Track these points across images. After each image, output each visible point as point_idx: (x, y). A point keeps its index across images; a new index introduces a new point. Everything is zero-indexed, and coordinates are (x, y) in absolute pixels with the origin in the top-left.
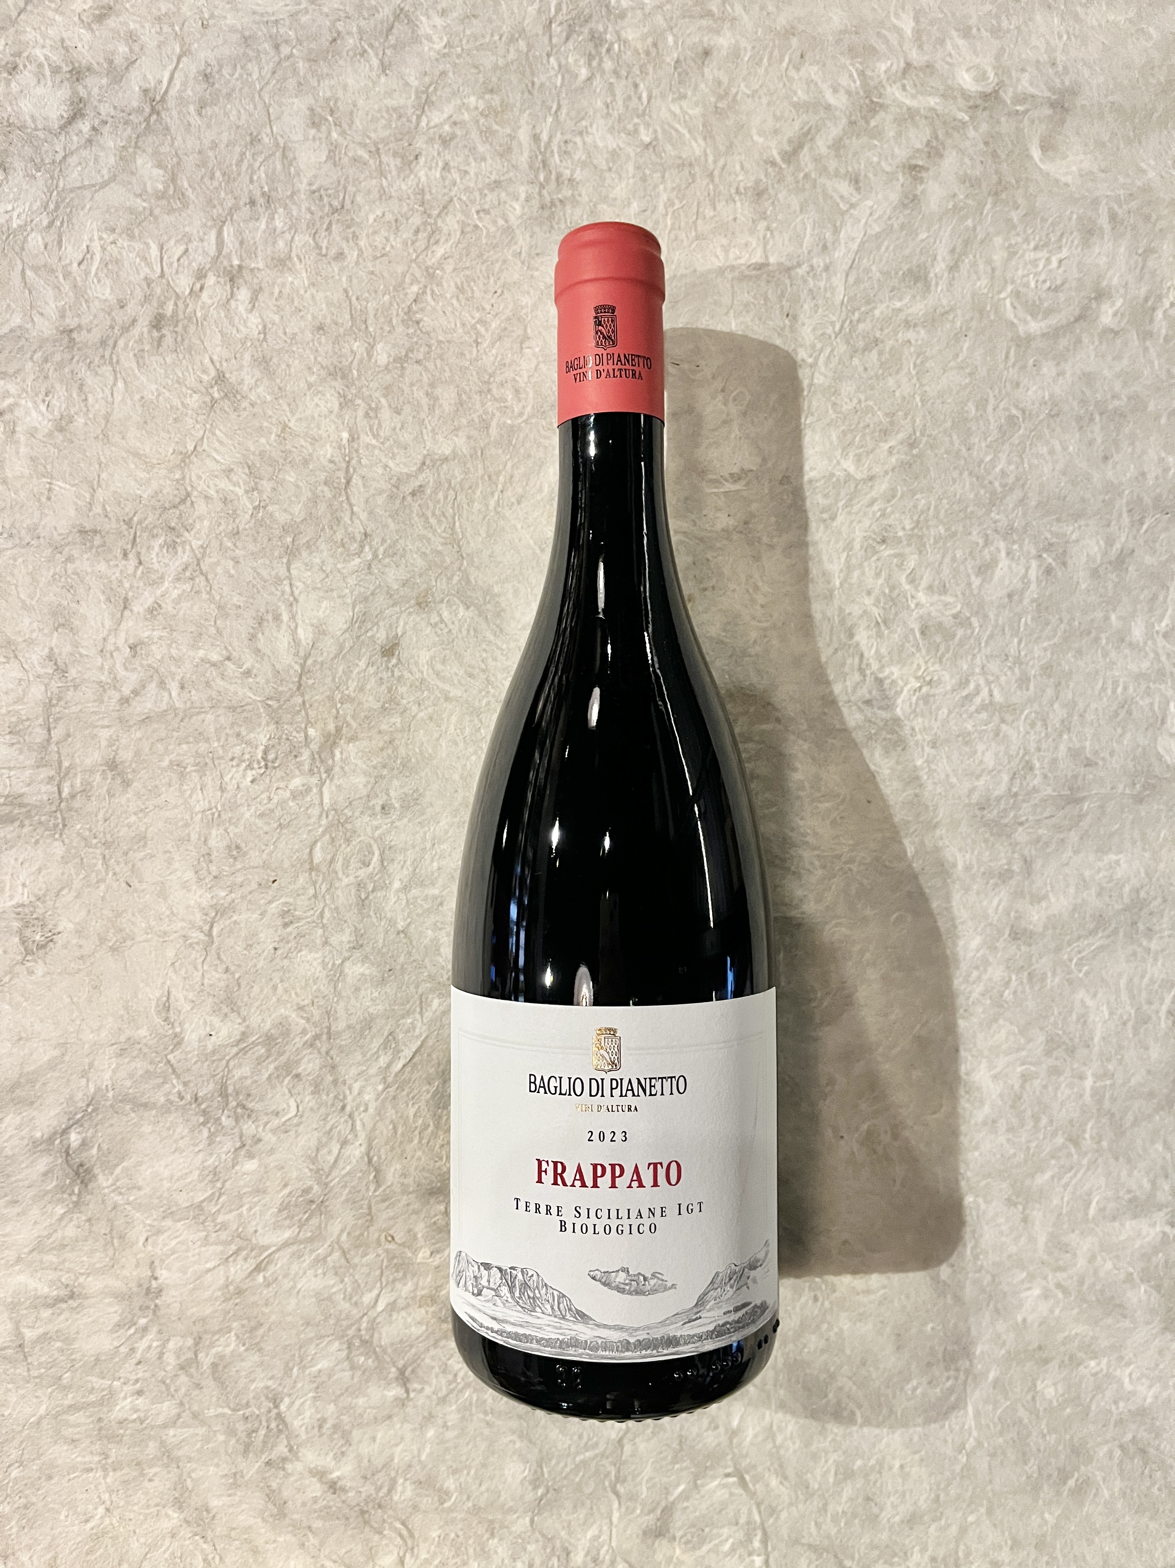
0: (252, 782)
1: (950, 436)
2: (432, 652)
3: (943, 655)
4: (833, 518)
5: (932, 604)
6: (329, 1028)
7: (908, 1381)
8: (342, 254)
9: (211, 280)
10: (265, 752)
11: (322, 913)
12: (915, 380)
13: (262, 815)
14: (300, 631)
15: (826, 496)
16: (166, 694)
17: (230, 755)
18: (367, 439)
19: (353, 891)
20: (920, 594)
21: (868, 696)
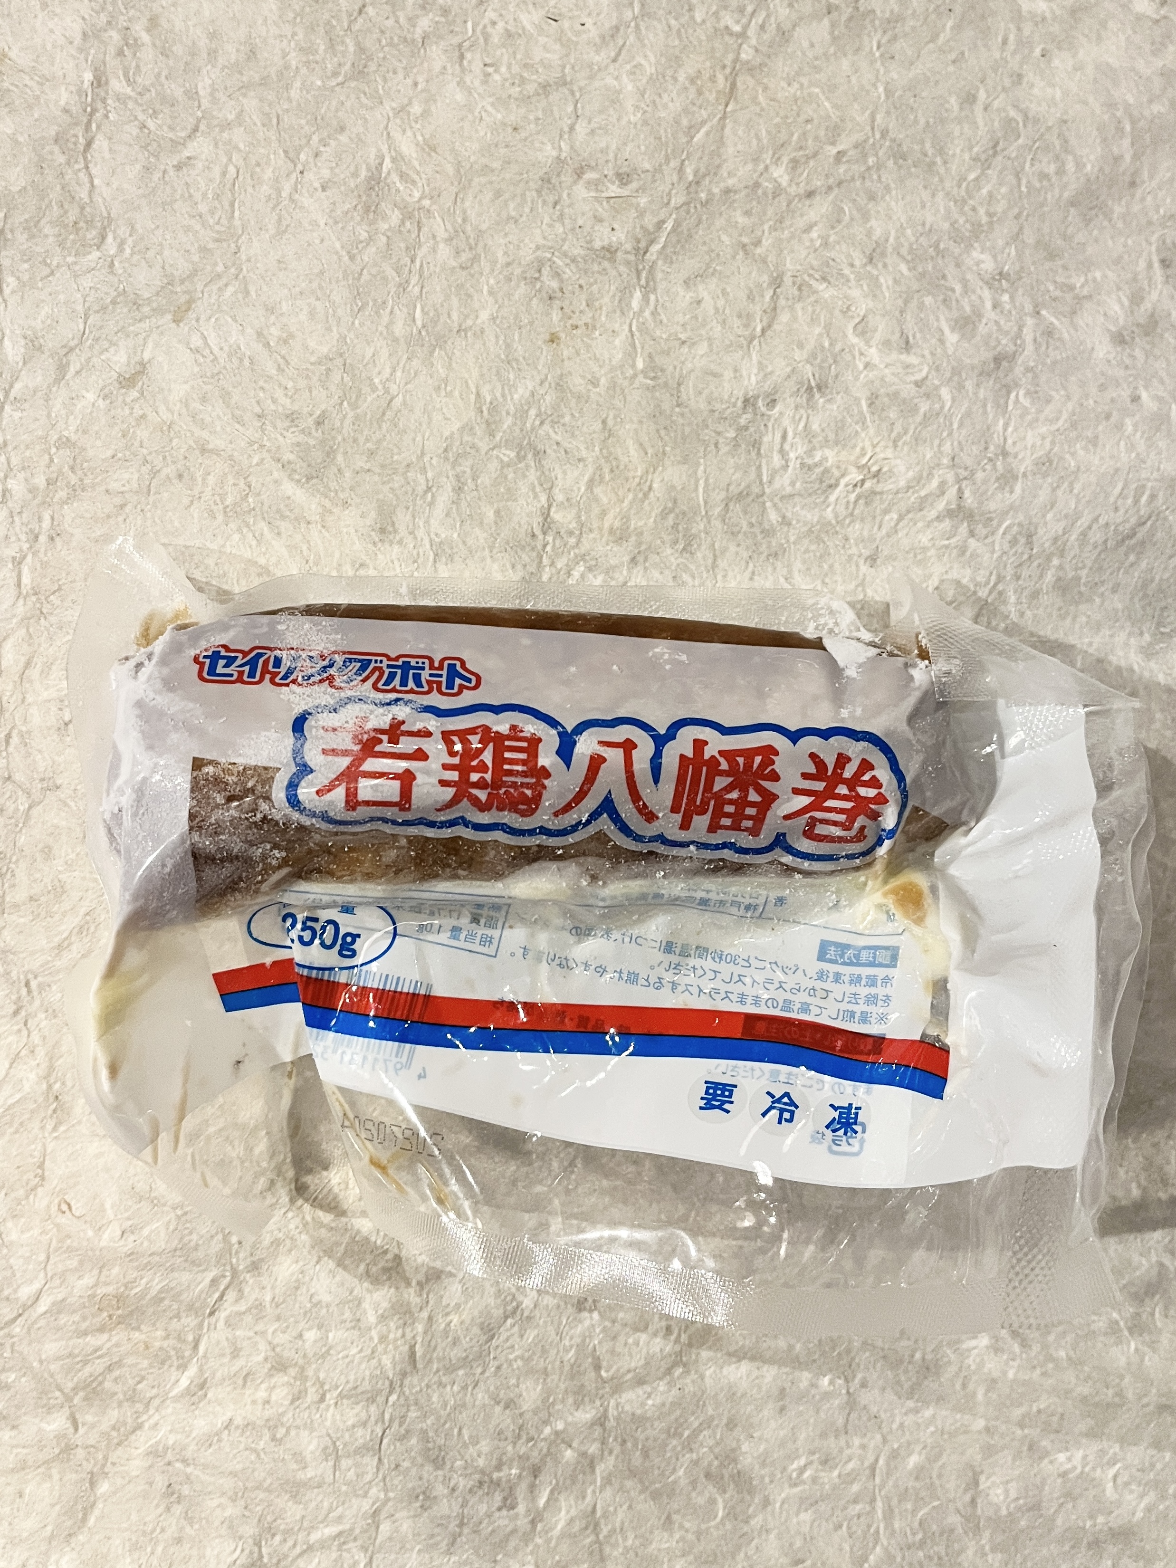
1: (922, 142)
4: (758, 243)
7: (792, 1457)
15: (747, 213)
21: (789, 490)
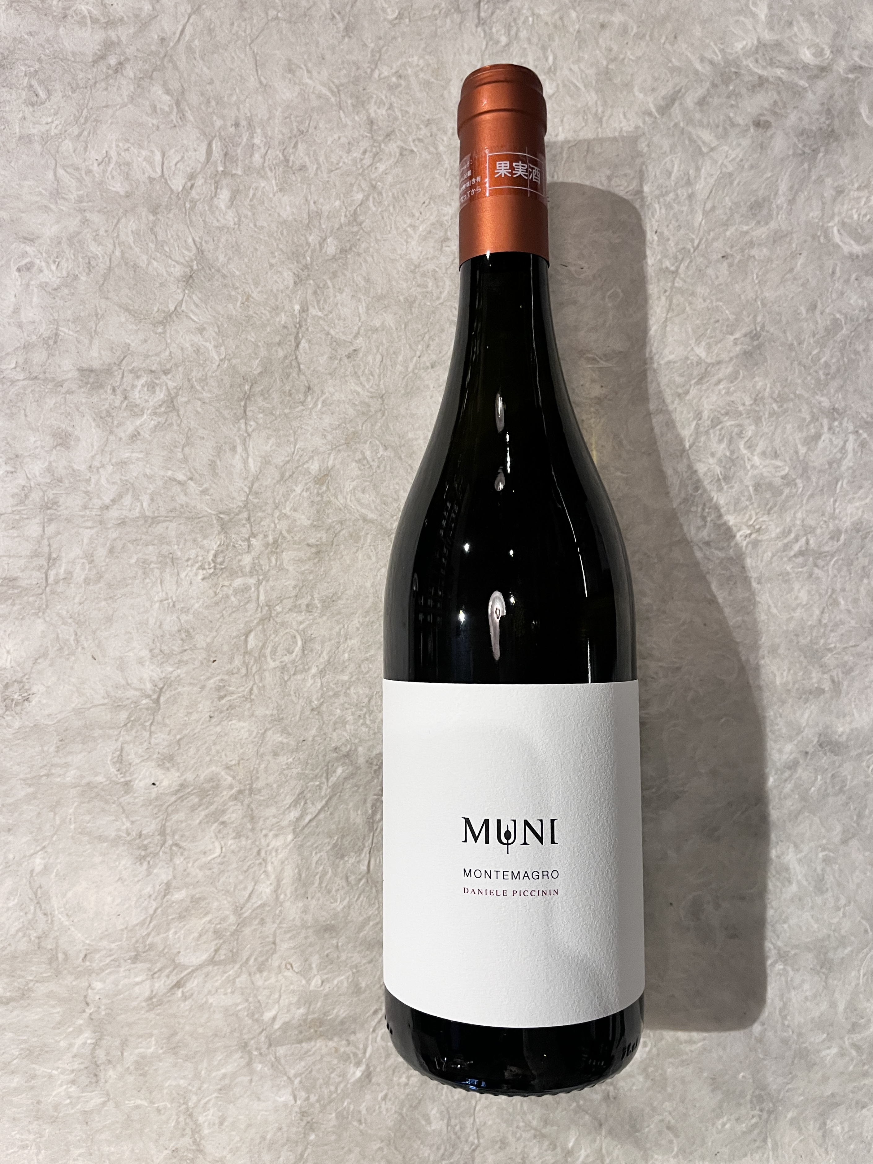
0: (203, 579)
2: (355, 483)
3: (771, 508)
5: (765, 466)
6: (251, 785)
8: (305, 166)
9: (200, 181)
10: (215, 556)
11: (252, 689)
12: (757, 287)
13: (207, 607)
14: (250, 460)
16: (138, 504)
17: (186, 557)
18: (314, 311)
19: (278, 674)
20: (756, 458)
